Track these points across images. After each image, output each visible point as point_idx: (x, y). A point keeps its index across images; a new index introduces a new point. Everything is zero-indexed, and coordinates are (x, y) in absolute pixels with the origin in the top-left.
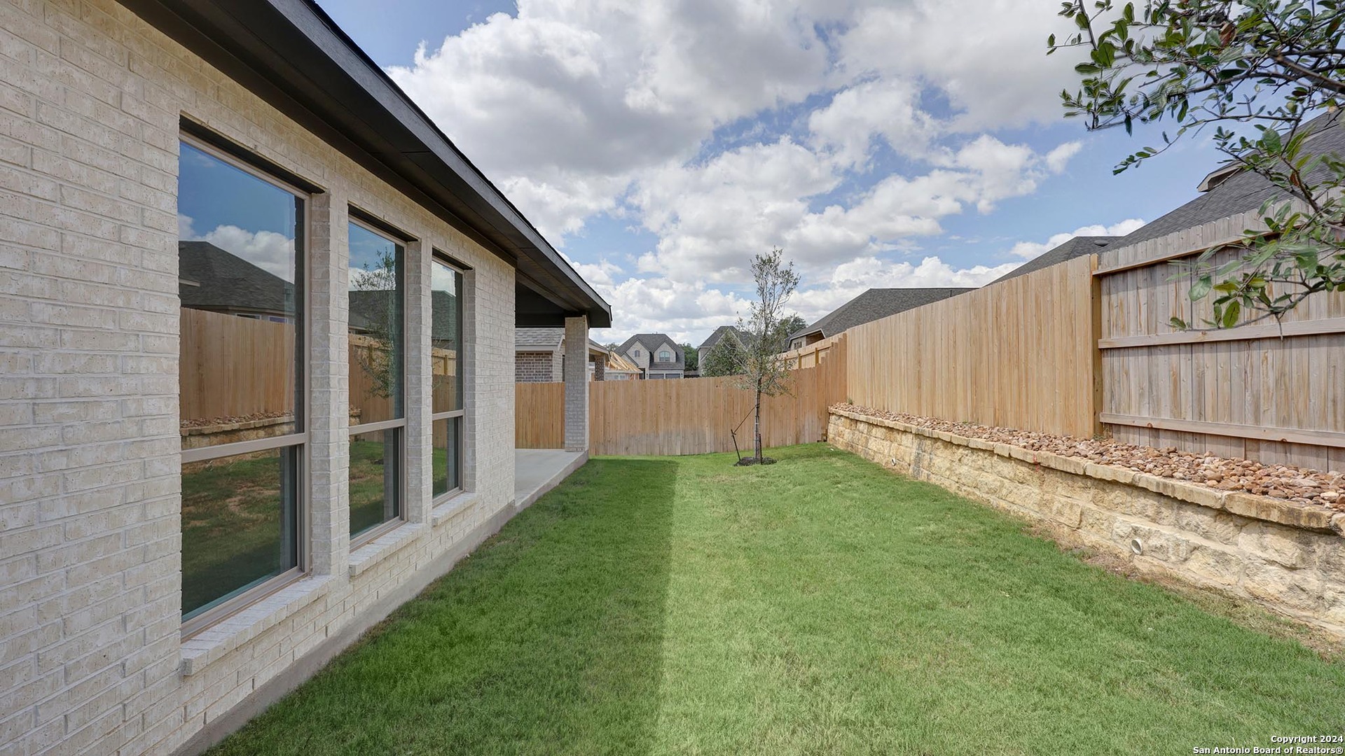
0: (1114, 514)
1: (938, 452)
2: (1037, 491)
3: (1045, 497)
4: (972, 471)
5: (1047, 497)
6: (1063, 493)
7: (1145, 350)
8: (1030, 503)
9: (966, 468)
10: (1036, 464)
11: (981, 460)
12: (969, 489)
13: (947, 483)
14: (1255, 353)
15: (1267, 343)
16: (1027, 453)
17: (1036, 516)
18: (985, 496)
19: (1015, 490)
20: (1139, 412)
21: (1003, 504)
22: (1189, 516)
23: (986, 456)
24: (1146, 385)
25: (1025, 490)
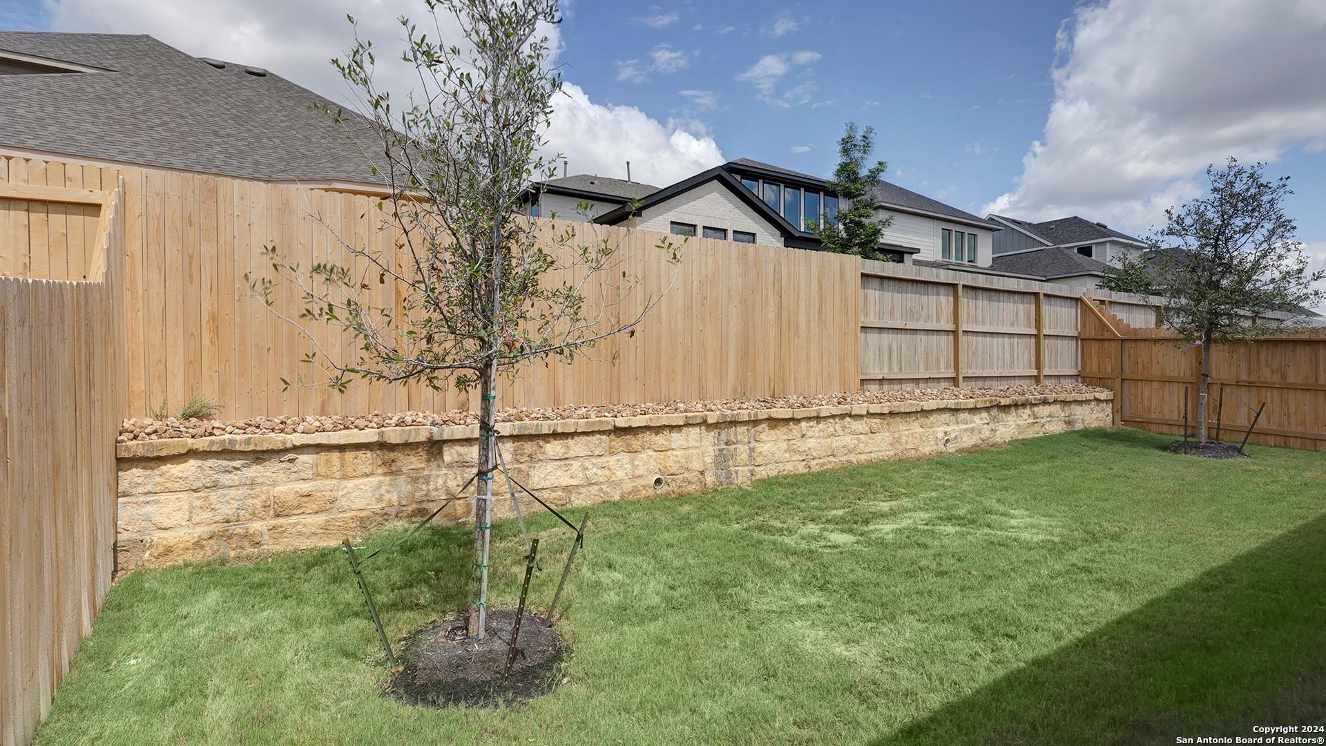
0: (936, 429)
1: (763, 437)
2: (888, 434)
3: (896, 436)
4: (823, 441)
5: (896, 435)
6: (905, 428)
7: (877, 330)
8: (884, 446)
9: (813, 440)
10: (891, 413)
11: (829, 427)
12: (821, 461)
13: (789, 467)
14: (919, 336)
15: (922, 332)
16: (883, 407)
17: (892, 453)
18: (844, 459)
19: (870, 441)
20: (874, 370)
21: (863, 457)
22: (962, 416)
23: (837, 420)
24: (877, 353)
25: (878, 437)
